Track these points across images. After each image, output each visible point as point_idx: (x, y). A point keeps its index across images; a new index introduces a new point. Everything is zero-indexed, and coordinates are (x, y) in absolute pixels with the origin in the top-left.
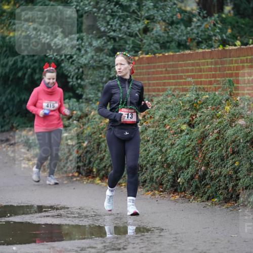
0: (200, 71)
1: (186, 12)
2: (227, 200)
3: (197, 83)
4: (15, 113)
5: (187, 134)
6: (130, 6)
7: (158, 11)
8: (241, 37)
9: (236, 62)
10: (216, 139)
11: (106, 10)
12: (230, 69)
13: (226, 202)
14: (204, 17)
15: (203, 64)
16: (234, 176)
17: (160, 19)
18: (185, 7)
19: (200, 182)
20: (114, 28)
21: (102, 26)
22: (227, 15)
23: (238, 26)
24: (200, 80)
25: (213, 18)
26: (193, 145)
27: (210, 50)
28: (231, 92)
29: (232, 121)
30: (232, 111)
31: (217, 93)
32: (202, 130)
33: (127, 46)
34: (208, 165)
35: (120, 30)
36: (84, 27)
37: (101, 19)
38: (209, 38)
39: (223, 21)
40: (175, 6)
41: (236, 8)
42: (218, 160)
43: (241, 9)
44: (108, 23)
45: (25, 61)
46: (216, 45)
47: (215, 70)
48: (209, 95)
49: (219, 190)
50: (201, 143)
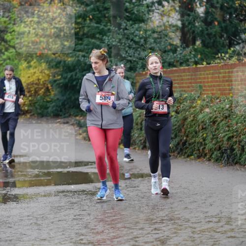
0: (182, 80)
1: (173, 45)
2: (199, 157)
3: (180, 87)
4: (72, 106)
5: (175, 118)
6: (140, 42)
7: (156, 44)
8: (206, 60)
9: (204, 74)
10: (192, 121)
11: (125, 44)
12: (200, 78)
13: (198, 158)
14: (184, 48)
15: (184, 76)
16: (203, 143)
17: (158, 49)
18: (173, 41)
19: (183, 146)
20: (130, 55)
21: (123, 53)
22: (197, 46)
23: (204, 53)
24: (182, 85)
25: (189, 48)
26: (178, 124)
27: (187, 68)
28: (201, 92)
29: (201, 110)
30: (202, 103)
31: (192, 93)
32: (184, 115)
33: (138, 65)
34: (187, 136)
35: (134, 56)
36: (112, 54)
37: (122, 50)
38: (188, 60)
39: (195, 50)
40: (166, 41)
41: (203, 42)
42: (194, 133)
43: (206, 43)
44: (127, 52)
45: (78, 75)
46: (192, 64)
47: (191, 79)
48: (188, 94)
49: (194, 151)
50: (184, 123)
